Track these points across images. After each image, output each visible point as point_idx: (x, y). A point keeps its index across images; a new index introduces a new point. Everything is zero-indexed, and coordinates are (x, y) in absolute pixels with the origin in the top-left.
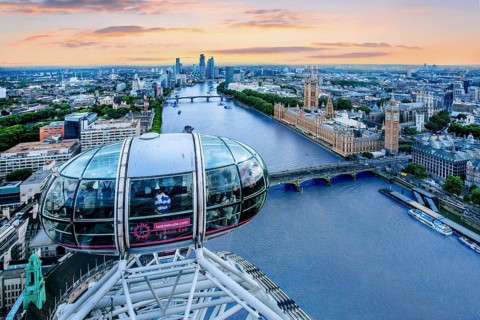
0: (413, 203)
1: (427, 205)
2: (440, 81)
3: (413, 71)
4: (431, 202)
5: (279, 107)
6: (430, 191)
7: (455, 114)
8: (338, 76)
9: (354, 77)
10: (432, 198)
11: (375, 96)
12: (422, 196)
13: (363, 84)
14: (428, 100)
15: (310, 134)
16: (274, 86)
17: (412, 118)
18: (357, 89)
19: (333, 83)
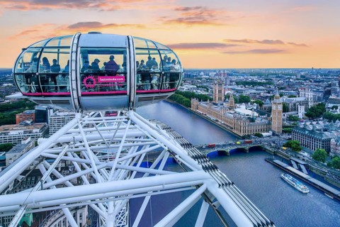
0: (290, 168)
1: (300, 169)
2: (323, 81)
3: (302, 73)
4: (303, 167)
5: (194, 102)
6: (303, 160)
7: (331, 105)
8: (242, 78)
9: (255, 79)
10: (304, 165)
11: (269, 93)
12: (297, 163)
13: (260, 84)
14: (308, 96)
15: (217, 121)
16: (192, 86)
17: (295, 109)
18: (255, 87)
19: (237, 83)
